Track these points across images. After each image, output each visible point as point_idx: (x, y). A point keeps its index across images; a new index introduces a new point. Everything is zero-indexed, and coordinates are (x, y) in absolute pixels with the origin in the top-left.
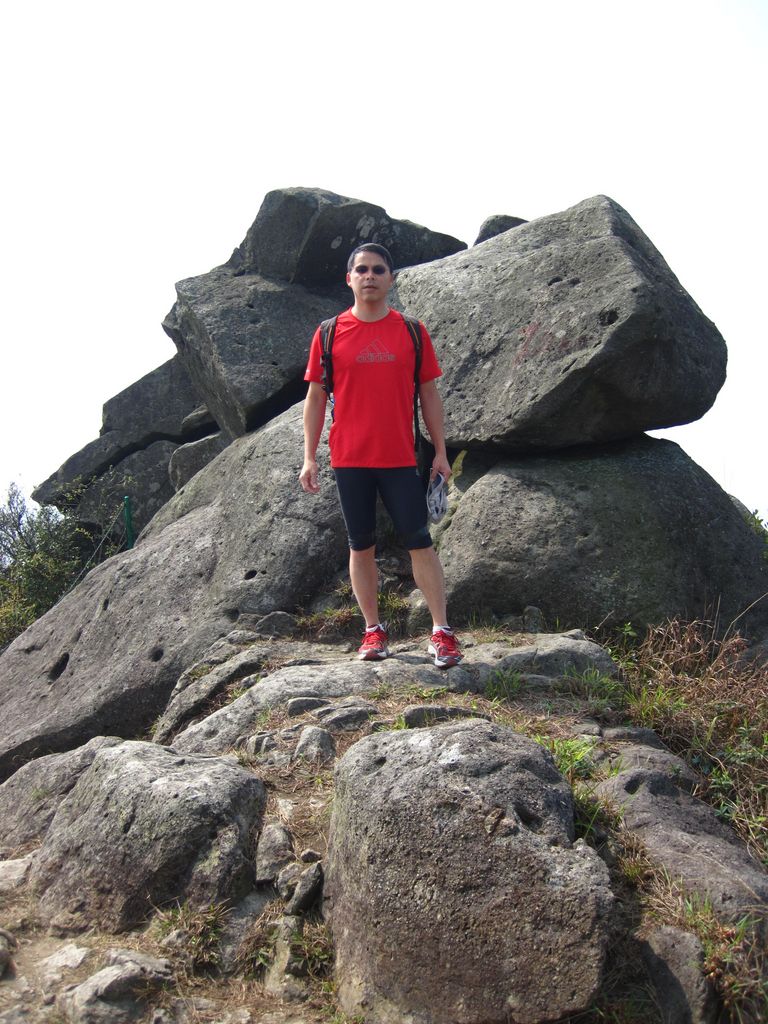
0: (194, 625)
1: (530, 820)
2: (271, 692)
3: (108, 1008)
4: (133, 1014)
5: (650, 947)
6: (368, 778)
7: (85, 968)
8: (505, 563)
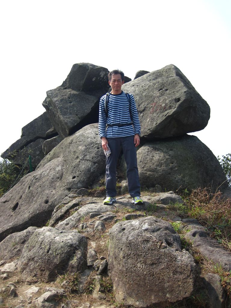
0: (57, 193)
1: (169, 244)
2: (84, 211)
3: (48, 304)
4: (55, 305)
5: (205, 279)
6: (121, 234)
7: (39, 293)
8: (150, 172)
